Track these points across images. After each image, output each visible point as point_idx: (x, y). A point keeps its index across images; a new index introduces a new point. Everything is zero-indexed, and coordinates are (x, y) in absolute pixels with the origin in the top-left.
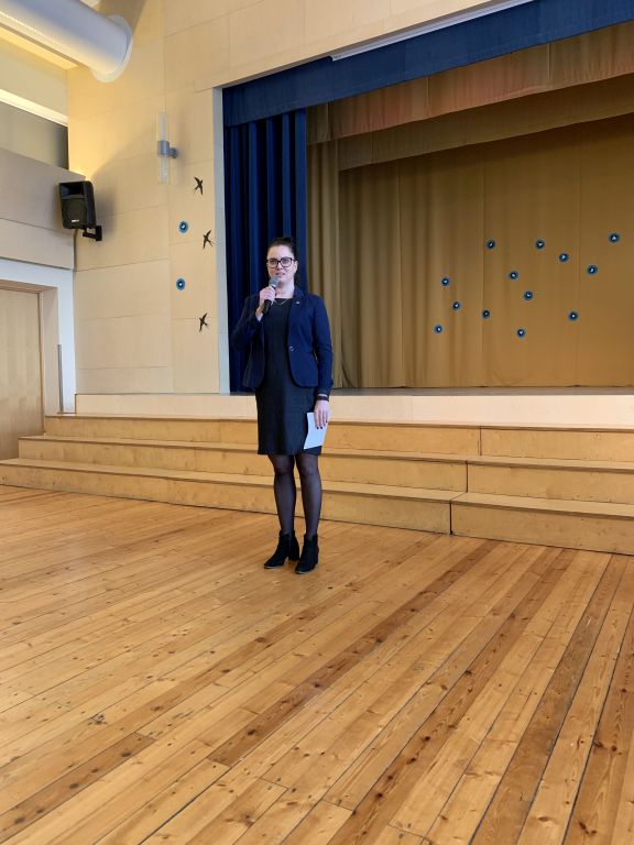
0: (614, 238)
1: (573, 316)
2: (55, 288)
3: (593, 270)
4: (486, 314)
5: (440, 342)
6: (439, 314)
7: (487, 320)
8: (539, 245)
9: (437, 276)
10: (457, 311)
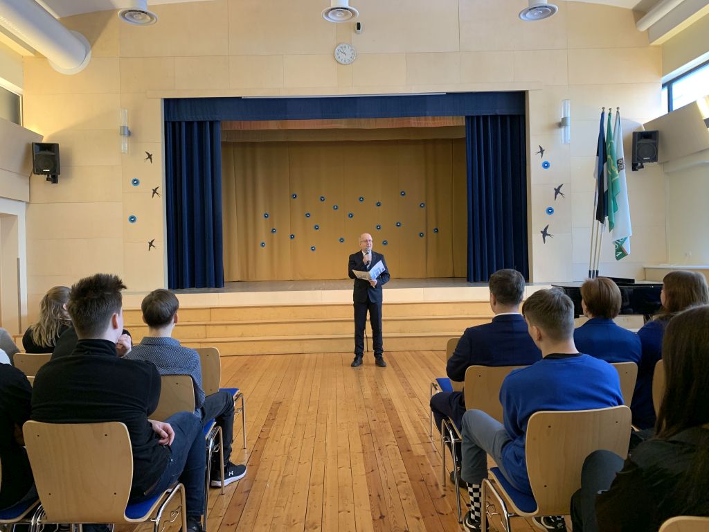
0: (361, 199)
1: (342, 240)
2: (16, 216)
3: (351, 216)
4: (292, 237)
5: (263, 253)
6: (263, 236)
7: (292, 240)
8: (322, 199)
9: (261, 212)
10: (275, 234)
